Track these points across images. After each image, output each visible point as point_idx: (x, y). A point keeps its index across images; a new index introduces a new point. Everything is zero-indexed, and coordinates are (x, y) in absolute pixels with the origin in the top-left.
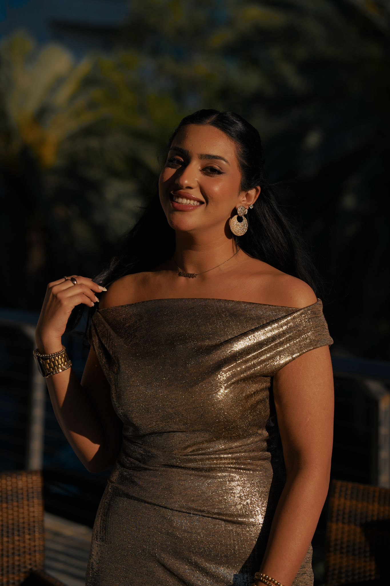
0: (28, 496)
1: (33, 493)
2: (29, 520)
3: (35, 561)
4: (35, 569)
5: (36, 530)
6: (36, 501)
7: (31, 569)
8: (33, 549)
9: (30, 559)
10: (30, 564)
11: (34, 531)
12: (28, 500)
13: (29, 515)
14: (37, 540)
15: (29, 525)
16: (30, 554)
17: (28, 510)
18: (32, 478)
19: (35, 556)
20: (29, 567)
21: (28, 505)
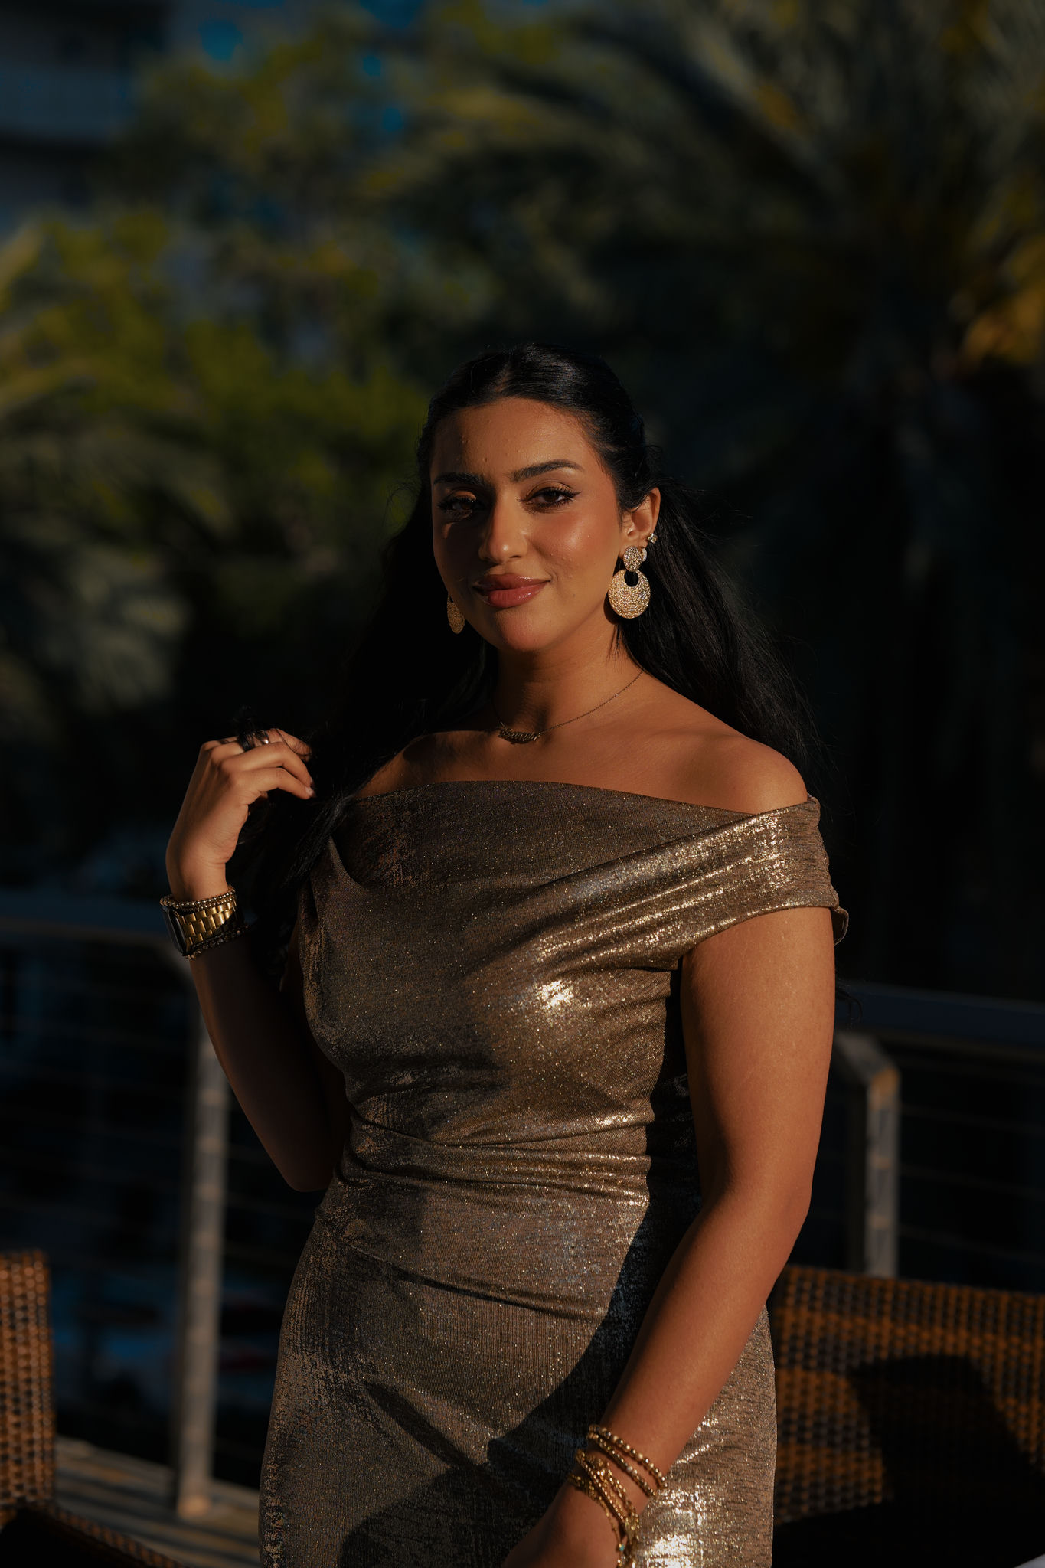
0: (12, 1316)
1: (25, 1308)
2: (15, 1377)
3: (32, 1480)
4: (31, 1499)
5: (35, 1401)
6: (33, 1329)
7: (21, 1500)
8: (26, 1449)
9: (19, 1475)
10: (19, 1487)
11: (30, 1405)
12: (13, 1327)
13: (15, 1364)
14: (36, 1425)
15: (16, 1389)
16: (18, 1462)
17: (14, 1352)
18: (22, 1273)
19: (32, 1467)
20: (17, 1494)
21: (13, 1340)
